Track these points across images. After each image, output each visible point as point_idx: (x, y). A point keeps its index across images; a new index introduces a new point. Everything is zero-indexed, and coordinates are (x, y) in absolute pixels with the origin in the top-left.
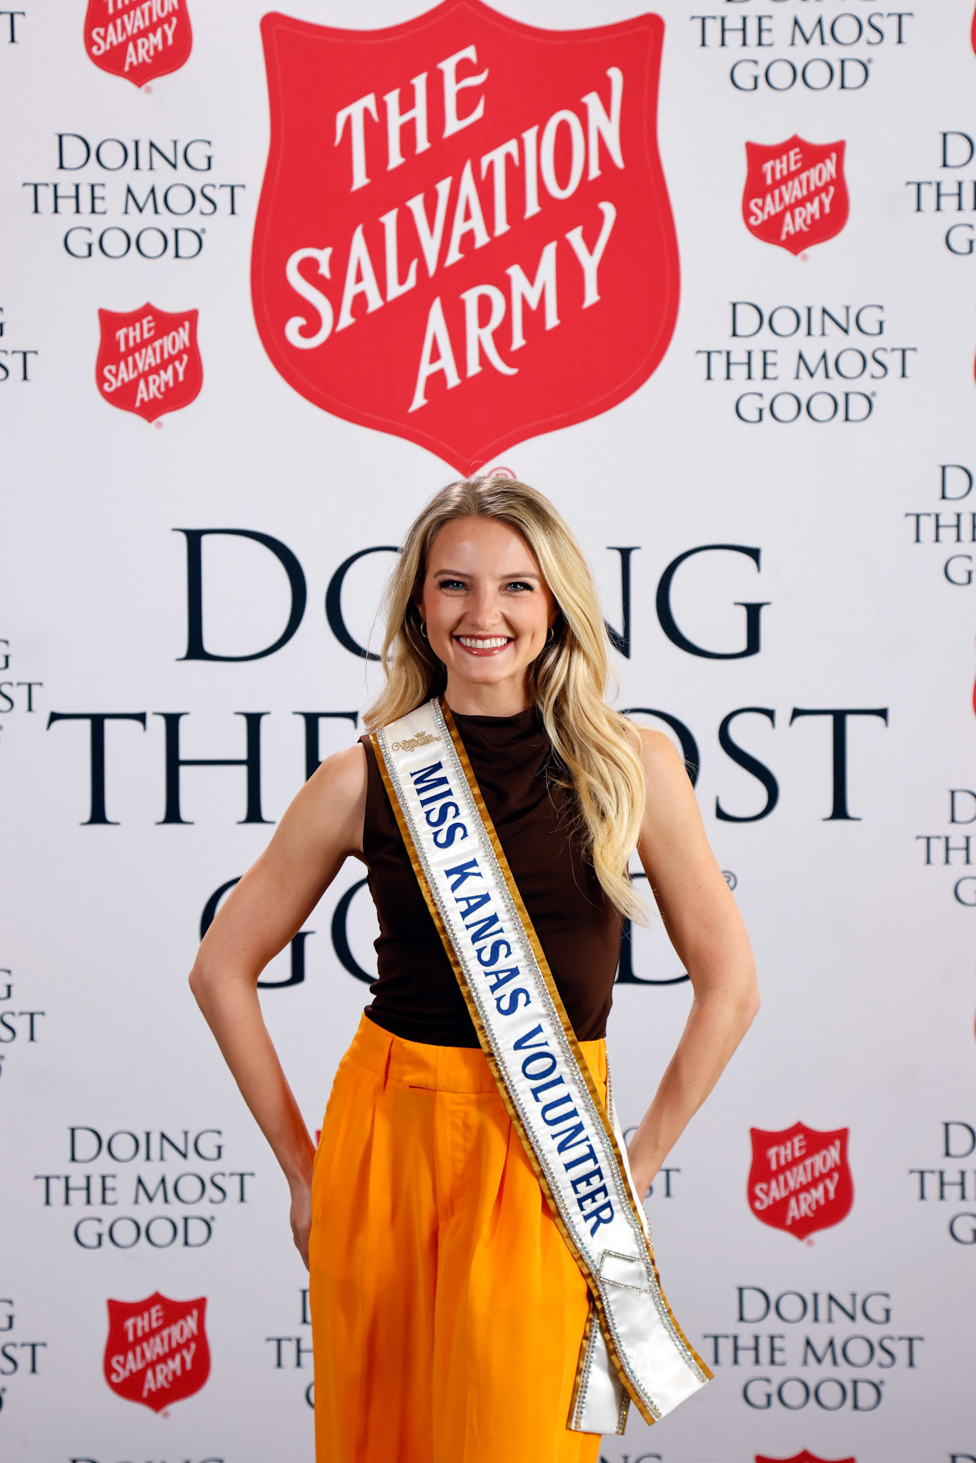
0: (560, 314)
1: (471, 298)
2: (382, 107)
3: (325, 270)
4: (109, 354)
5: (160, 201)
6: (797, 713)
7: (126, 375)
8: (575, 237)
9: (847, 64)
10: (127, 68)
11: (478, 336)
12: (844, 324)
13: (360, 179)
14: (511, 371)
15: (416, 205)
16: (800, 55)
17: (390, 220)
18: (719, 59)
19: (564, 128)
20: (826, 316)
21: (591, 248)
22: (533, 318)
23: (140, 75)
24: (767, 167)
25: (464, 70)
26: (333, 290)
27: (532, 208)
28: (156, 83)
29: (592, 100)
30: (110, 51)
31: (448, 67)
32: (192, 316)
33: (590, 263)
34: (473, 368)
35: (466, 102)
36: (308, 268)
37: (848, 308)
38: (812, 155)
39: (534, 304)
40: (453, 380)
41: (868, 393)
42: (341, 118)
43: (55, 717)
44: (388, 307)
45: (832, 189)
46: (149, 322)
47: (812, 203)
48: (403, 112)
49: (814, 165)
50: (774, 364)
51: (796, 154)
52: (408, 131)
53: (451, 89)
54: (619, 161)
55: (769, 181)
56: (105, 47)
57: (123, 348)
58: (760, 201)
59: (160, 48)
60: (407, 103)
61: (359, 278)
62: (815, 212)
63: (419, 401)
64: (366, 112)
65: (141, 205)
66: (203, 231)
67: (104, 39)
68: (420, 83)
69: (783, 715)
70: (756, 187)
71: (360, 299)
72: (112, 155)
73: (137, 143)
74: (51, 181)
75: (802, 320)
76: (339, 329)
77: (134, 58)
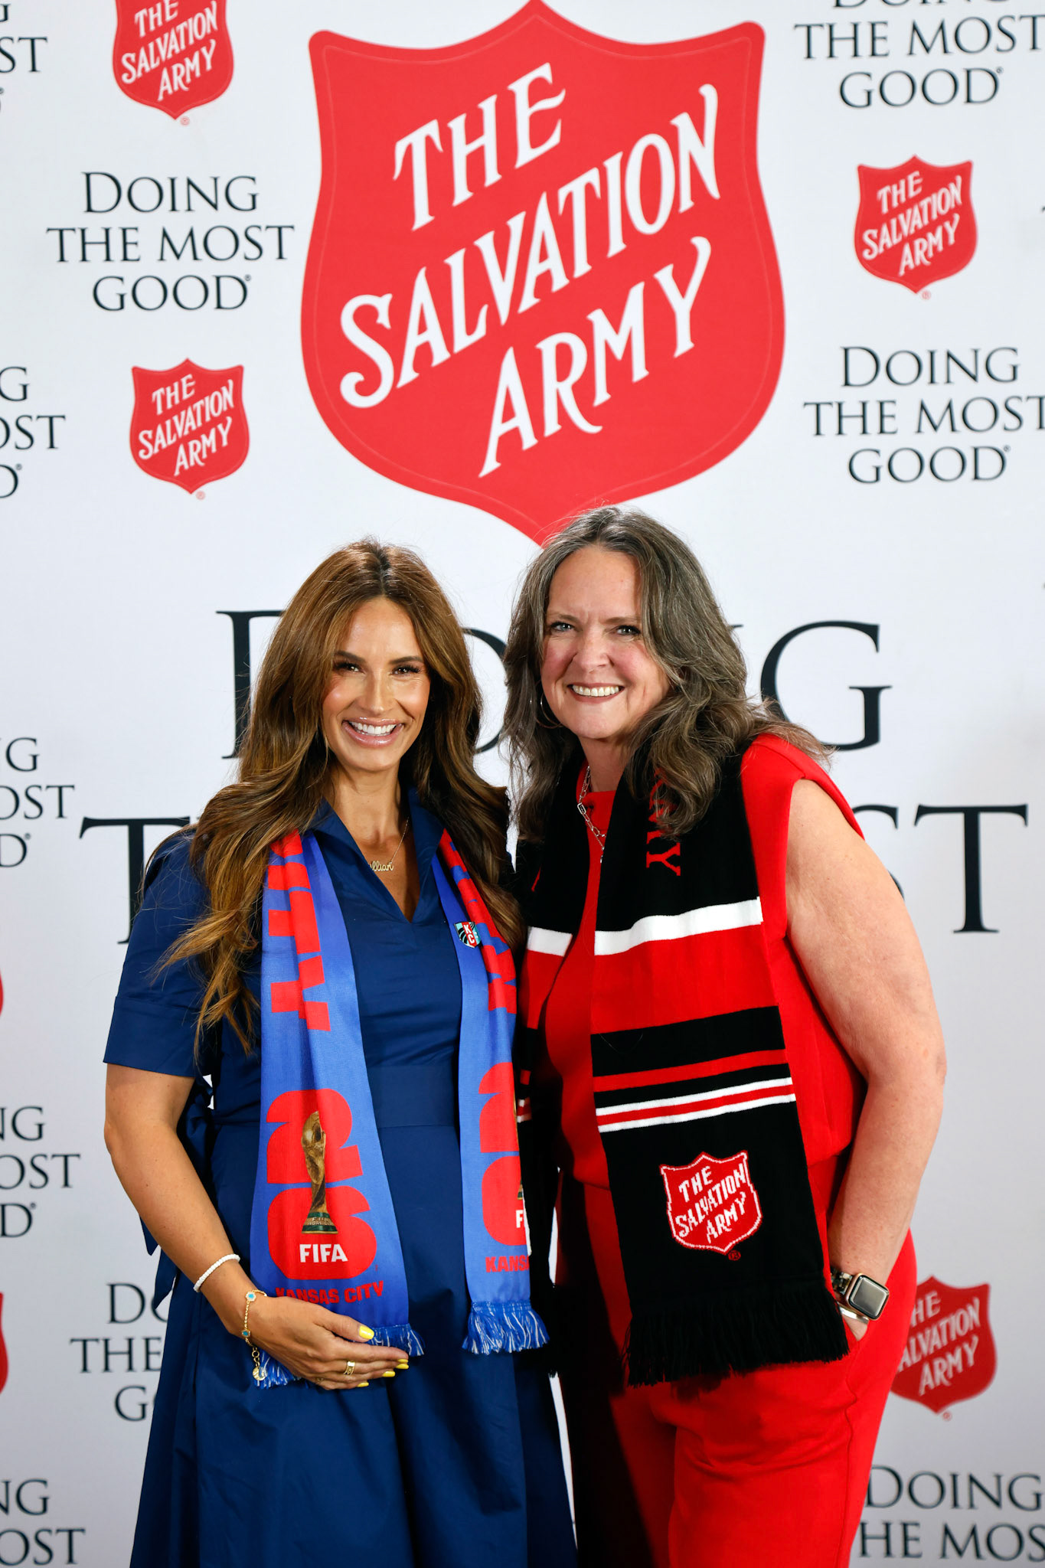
0: (649, 364)
1: (548, 347)
2: (446, 135)
3: (384, 319)
4: (145, 417)
5: (199, 245)
6: (923, 811)
7: (164, 440)
8: (665, 277)
9: (973, 75)
10: (161, 98)
11: (556, 390)
12: (971, 369)
13: (422, 217)
14: (594, 428)
15: (486, 244)
16: (919, 65)
17: (456, 262)
18: (827, 72)
19: (651, 154)
20: (952, 362)
21: (683, 290)
22: (619, 368)
23: (176, 105)
24: (883, 193)
25: (538, 90)
26: (394, 342)
27: (616, 245)
28: (194, 114)
29: (683, 122)
30: (141, 78)
31: (520, 88)
32: (236, 374)
33: (682, 306)
34: (552, 426)
35: (540, 127)
36: (366, 318)
37: (976, 352)
38: (934, 178)
39: (619, 354)
40: (529, 440)
41: (1001, 448)
42: (400, 148)
43: (88, 823)
44: (456, 359)
45: (957, 217)
46: (188, 381)
47: (934, 233)
49: (936, 191)
50: (893, 416)
51: (915, 178)
52: (476, 161)
53: (523, 113)
54: (714, 191)
55: (885, 209)
56: (136, 74)
57: (160, 411)
58: (874, 232)
59: (198, 74)
60: (474, 130)
61: (422, 328)
62: (938, 244)
64: (429, 140)
65: (178, 250)
66: (248, 277)
67: (136, 65)
68: (488, 106)
69: (906, 814)
70: (870, 217)
71: (424, 351)
72: (145, 195)
73: (173, 181)
74: (78, 225)
75: (924, 366)
76: (400, 384)
77: (168, 86)
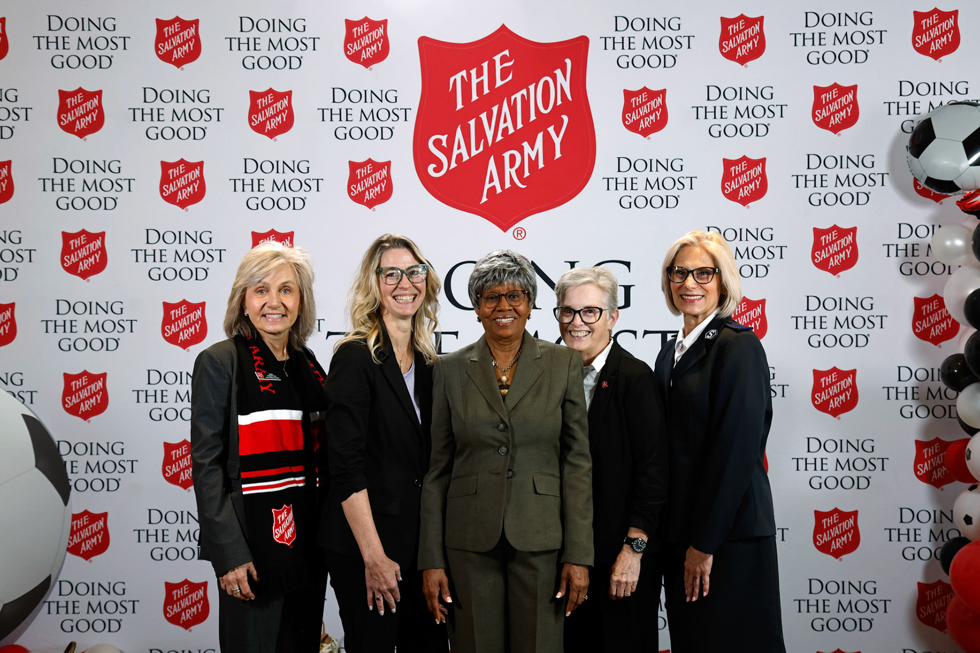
0: (545, 161)
1: (507, 155)
2: (469, 75)
3: (444, 144)
4: (353, 180)
5: (375, 115)
6: (646, 332)
7: (360, 189)
8: (551, 129)
9: (667, 57)
10: (362, 60)
11: (510, 171)
12: (666, 166)
13: (460, 106)
14: (524, 187)
15: (484, 116)
16: (647, 53)
17: (472, 123)
18: (612, 55)
19: (546, 83)
20: (658, 163)
21: (558, 136)
22: (533, 163)
23: (367, 63)
24: (633, 100)
25: (504, 60)
26: (448, 152)
27: (533, 117)
28: (373, 66)
29: (558, 72)
30: (354, 53)
31: (497, 58)
32: (388, 164)
33: (557, 141)
34: (508, 185)
35: (505, 73)
36: (437, 143)
37: (667, 160)
38: (653, 95)
39: (533, 159)
40: (499, 190)
41: (677, 196)
42: (452, 80)
43: (329, 334)
44: (471, 159)
45: (661, 110)
46: (370, 166)
47: (652, 115)
48: (477, 78)
49: (653, 100)
50: (636, 184)
51: (645, 95)
52: (480, 85)
53: (498, 68)
54: (571, 99)
55: (634, 106)
56: (353, 51)
57: (359, 178)
58: (630, 115)
59: (376, 52)
60: (480, 74)
61: (459, 147)
62: (653, 119)
63: (484, 199)
64: (462, 77)
65: (367, 117)
66: (393, 128)
67: (352, 48)
68: (485, 65)
69: (640, 333)
70: (628, 109)
71: (460, 156)
72: (355, 96)
73: (365, 91)
74: (330, 107)
75: (648, 165)
76: (450, 169)
77: (365, 56)
